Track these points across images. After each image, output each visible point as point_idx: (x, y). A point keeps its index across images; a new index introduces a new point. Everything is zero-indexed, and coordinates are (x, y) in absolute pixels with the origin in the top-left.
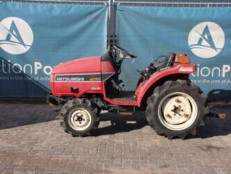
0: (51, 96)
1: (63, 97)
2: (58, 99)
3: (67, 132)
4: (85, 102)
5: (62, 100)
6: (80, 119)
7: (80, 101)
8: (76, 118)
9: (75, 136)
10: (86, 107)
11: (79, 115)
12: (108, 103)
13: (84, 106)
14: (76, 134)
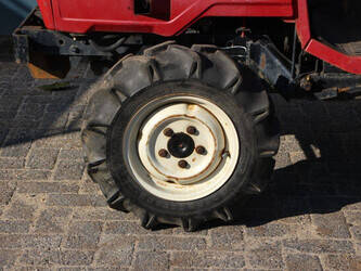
0: (35, 30)
1: (94, 34)
2: (69, 48)
3: (119, 207)
4: (207, 64)
5: (90, 49)
6: (181, 146)
7: (184, 58)
8: (163, 142)
9: (156, 227)
10: (214, 91)
11: (179, 127)
12: (310, 63)
13: (206, 83)
14: (160, 216)
